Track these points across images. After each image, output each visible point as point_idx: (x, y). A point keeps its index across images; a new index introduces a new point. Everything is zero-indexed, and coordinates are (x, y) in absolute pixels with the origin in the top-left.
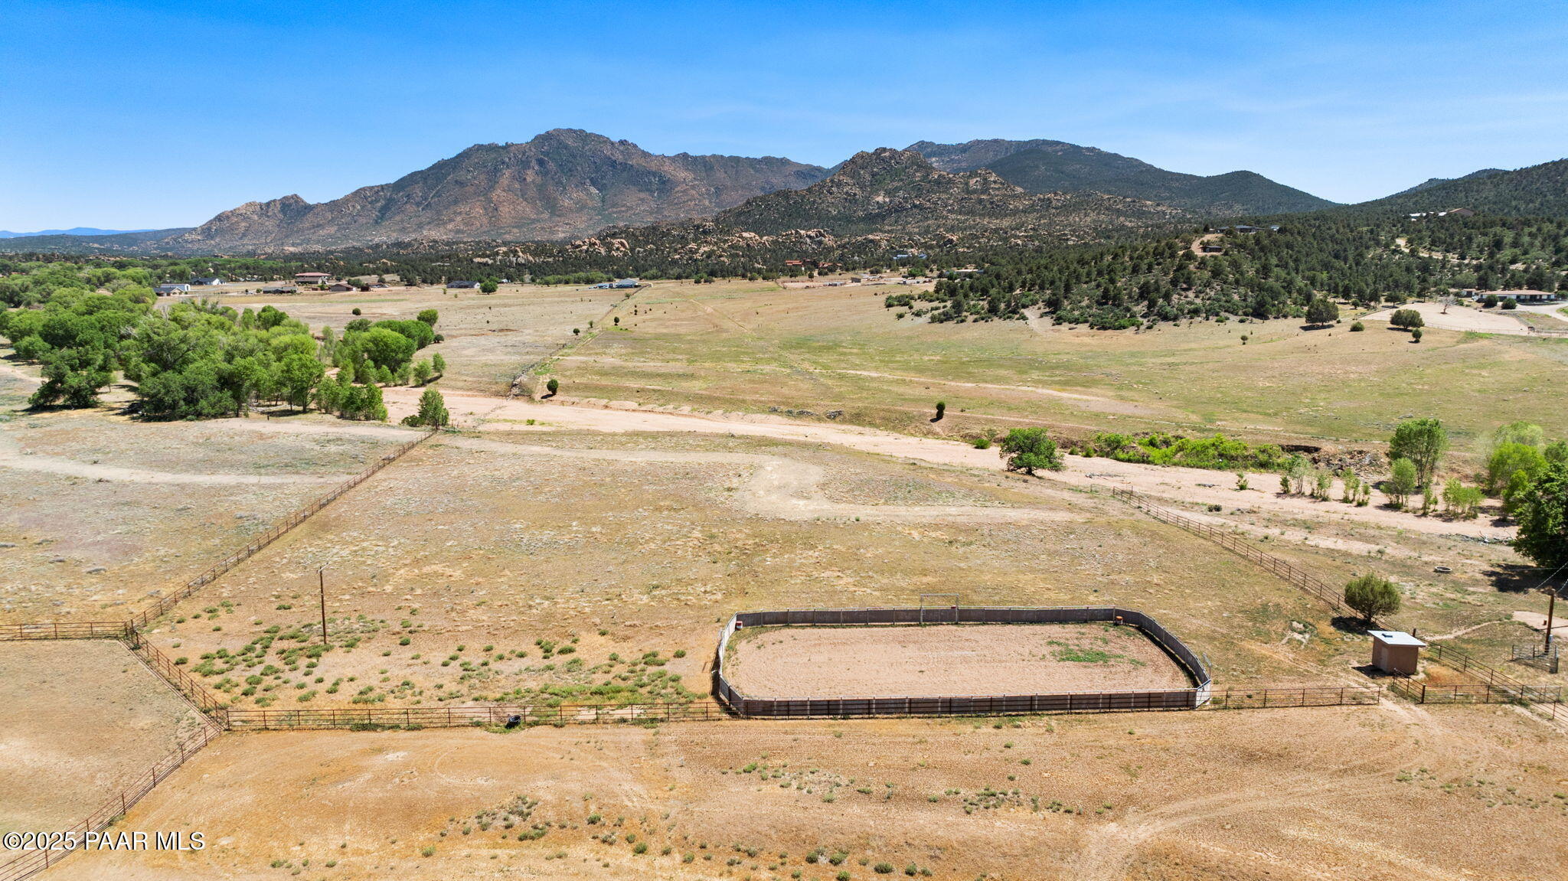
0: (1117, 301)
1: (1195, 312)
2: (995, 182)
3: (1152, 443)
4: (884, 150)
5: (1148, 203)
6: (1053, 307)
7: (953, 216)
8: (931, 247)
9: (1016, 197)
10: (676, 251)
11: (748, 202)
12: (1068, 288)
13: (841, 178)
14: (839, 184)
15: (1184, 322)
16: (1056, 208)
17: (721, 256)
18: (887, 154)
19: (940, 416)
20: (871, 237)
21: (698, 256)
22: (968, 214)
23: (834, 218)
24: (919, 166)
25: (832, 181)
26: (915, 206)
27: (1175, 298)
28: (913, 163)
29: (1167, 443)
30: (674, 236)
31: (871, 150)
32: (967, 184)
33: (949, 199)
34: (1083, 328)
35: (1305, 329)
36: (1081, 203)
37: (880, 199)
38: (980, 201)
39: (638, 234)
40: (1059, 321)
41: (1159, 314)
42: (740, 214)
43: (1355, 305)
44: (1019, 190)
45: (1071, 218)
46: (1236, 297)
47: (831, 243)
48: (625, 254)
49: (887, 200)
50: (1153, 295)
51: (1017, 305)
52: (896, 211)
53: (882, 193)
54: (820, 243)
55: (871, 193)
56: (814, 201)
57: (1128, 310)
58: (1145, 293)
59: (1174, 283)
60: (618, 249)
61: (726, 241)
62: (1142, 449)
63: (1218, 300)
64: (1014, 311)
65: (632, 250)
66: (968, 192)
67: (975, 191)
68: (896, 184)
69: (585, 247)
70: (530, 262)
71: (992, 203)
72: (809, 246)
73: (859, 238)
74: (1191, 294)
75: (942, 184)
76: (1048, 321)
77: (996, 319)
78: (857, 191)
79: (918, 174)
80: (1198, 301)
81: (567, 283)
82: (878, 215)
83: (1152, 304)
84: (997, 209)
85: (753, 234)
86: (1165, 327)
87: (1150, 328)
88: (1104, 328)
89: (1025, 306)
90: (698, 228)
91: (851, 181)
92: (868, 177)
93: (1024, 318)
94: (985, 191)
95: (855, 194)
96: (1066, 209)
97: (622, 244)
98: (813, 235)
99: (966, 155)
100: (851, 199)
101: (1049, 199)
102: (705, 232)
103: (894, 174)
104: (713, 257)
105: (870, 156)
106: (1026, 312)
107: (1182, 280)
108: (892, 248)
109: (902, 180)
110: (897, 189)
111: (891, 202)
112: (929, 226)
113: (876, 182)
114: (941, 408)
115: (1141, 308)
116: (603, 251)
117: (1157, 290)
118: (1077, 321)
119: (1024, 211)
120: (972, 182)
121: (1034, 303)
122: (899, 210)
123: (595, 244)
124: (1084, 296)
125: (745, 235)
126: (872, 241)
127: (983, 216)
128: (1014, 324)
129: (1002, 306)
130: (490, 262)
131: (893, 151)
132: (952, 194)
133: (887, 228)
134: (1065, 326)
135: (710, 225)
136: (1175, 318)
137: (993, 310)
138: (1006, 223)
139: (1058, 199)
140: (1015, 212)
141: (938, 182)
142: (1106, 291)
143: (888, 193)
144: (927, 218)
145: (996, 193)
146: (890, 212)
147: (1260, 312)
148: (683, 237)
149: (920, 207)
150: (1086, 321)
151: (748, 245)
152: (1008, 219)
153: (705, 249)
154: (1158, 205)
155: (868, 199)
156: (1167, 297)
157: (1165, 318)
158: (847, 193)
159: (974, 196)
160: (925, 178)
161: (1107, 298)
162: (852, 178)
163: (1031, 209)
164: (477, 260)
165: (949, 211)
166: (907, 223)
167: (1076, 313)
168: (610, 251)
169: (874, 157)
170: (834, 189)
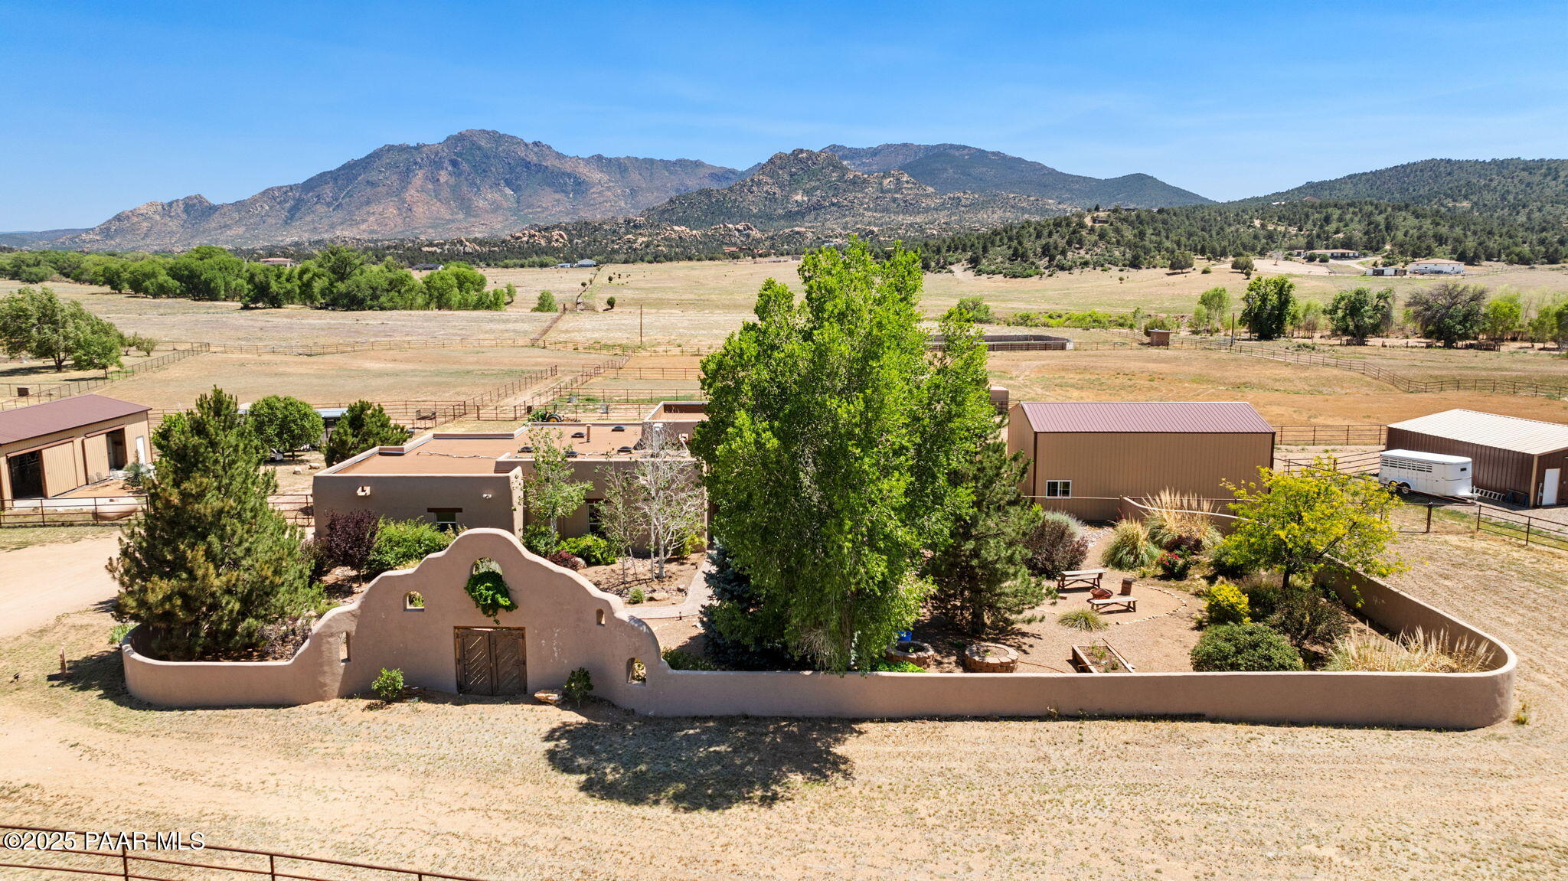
0: (1024, 257)
1: (1086, 264)
2: (907, 182)
3: (1051, 317)
4: (801, 151)
5: (1050, 201)
6: (974, 262)
7: (870, 214)
9: (927, 196)
10: (613, 242)
11: (671, 201)
12: (985, 250)
13: (761, 177)
14: (759, 184)
15: (1076, 271)
16: (966, 206)
17: (658, 245)
18: (804, 155)
20: (797, 229)
21: (637, 246)
22: (883, 211)
23: (754, 216)
24: (834, 167)
25: (752, 180)
26: (833, 204)
27: (1070, 254)
28: (829, 164)
31: (789, 151)
32: (881, 184)
33: (865, 197)
34: (999, 277)
35: (1168, 274)
36: (989, 202)
37: (799, 198)
38: (894, 200)
39: (570, 228)
40: (979, 273)
41: (1057, 266)
42: (664, 212)
43: (1207, 258)
44: (930, 190)
45: (979, 216)
46: (1117, 253)
47: (759, 235)
48: (565, 245)
49: (806, 199)
50: (1053, 253)
51: (945, 262)
52: (815, 209)
53: (801, 192)
54: (748, 236)
55: (790, 192)
56: (736, 200)
57: (1033, 263)
58: (1046, 251)
59: (1069, 243)
60: (557, 240)
61: (658, 234)
62: (1043, 320)
63: (1103, 255)
64: (943, 267)
65: (571, 241)
66: (882, 191)
67: (889, 191)
68: (813, 184)
69: (525, 239)
70: (476, 251)
71: (905, 201)
72: (737, 238)
73: (786, 231)
74: (1082, 252)
75: (857, 184)
76: (970, 273)
77: (928, 273)
78: (777, 190)
79: (834, 174)
80: (1088, 256)
81: (522, 266)
82: (797, 213)
83: (1052, 259)
84: (909, 207)
85: (683, 228)
86: (1062, 275)
87: (1050, 276)
88: (1015, 277)
89: (951, 264)
90: (629, 223)
91: (770, 181)
92: (787, 177)
93: (951, 272)
94: (898, 190)
95: (775, 194)
96: (974, 206)
97: (561, 236)
98: (741, 228)
99: (878, 158)
100: (771, 198)
101: (958, 198)
103: (812, 174)
104: (651, 247)
105: (788, 157)
106: (952, 268)
107: (1075, 241)
108: (818, 238)
109: (819, 180)
110: (815, 189)
111: (809, 200)
112: (846, 223)
113: (794, 181)
115: (1045, 261)
116: (543, 242)
117: (1056, 248)
118: (993, 273)
119: (936, 209)
120: (886, 182)
121: (959, 261)
122: (817, 207)
123: (534, 236)
124: (999, 254)
125: (676, 228)
126: (798, 233)
127: (898, 213)
128: (943, 276)
129: (933, 264)
130: (439, 251)
131: (809, 152)
132: (867, 193)
133: (807, 225)
134: (984, 276)
135: (640, 220)
136: (1070, 269)
137: (926, 267)
138: (919, 218)
139: (967, 197)
140: (927, 210)
141: (853, 182)
142: (1016, 250)
143: (806, 192)
144: (845, 216)
145: (909, 192)
146: (809, 210)
147: (1135, 264)
148: (615, 231)
149: (838, 205)
150: (1000, 273)
151: (680, 238)
152: (921, 216)
153: (641, 240)
154: (1059, 203)
155: (787, 198)
156: (1063, 253)
157: (1062, 268)
158: (767, 192)
159: (889, 195)
160: (841, 178)
161: (1017, 255)
162: (772, 177)
163: (942, 207)
164: (425, 249)
165: (865, 209)
166: (826, 220)
167: (993, 267)
168: (550, 242)
169: (792, 158)
170: (755, 188)
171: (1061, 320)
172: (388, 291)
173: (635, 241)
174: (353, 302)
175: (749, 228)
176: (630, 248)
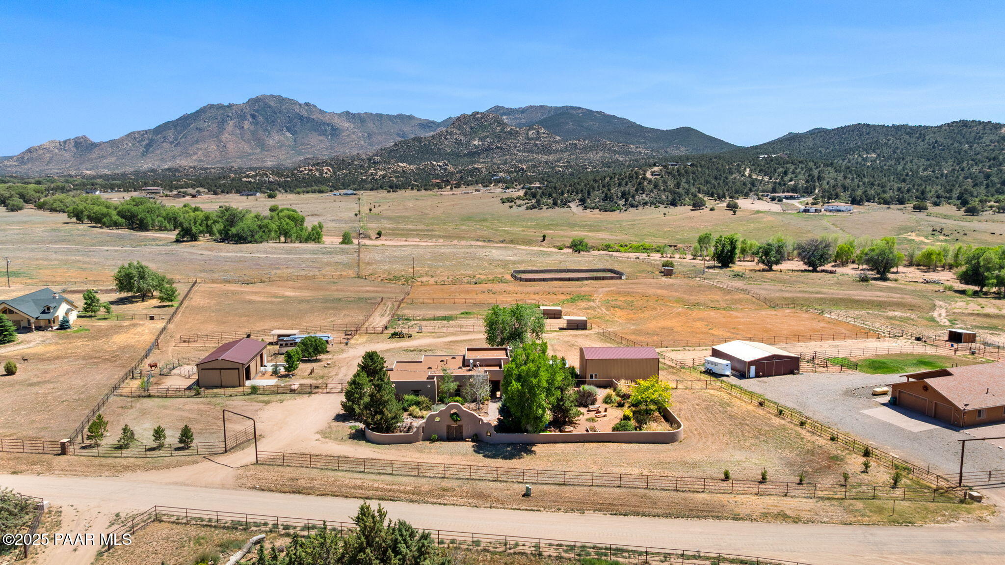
0: (611, 199)
1: (646, 203)
2: (544, 133)
3: (621, 246)
4: (478, 113)
5: (632, 146)
6: (583, 201)
7: (521, 154)
8: (512, 172)
9: (556, 142)
10: (361, 174)
11: (396, 144)
12: (589, 193)
13: (452, 129)
14: (451, 134)
15: (640, 208)
16: (580, 149)
17: (391, 177)
18: (479, 116)
19: (544, 240)
20: (476, 166)
21: (377, 177)
22: (529, 152)
23: (448, 154)
24: (498, 123)
25: (447, 132)
26: (498, 147)
27: (637, 197)
28: (495, 122)
29: (626, 246)
30: (356, 166)
31: (470, 113)
32: (527, 134)
33: (517, 143)
34: (597, 211)
35: (692, 210)
36: (594, 146)
37: (476, 143)
38: (536, 145)
39: (333, 163)
40: (585, 208)
41: (630, 205)
42: (391, 151)
43: (716, 200)
44: (558, 138)
45: (588, 155)
46: (664, 197)
47: (452, 170)
48: (331, 176)
49: (480, 143)
50: (627, 196)
51: (566, 201)
52: (486, 150)
53: (477, 139)
54: (446, 169)
55: (470, 139)
56: (437, 144)
57: (616, 203)
58: (624, 195)
59: (637, 190)
60: (326, 173)
61: (389, 168)
62: (617, 248)
63: (655, 198)
64: (565, 204)
65: (335, 173)
66: (528, 139)
67: (532, 139)
68: (485, 134)
69: (306, 172)
71: (542, 146)
72: (439, 171)
73: (470, 167)
74: (644, 196)
75: (513, 134)
76: (580, 208)
77: (556, 208)
78: (462, 138)
79: (498, 128)
80: (647, 199)
81: (308, 192)
82: (475, 152)
83: (627, 200)
84: (546, 150)
85: (405, 164)
86: (632, 210)
87: (626, 210)
88: (606, 211)
89: (569, 202)
90: (370, 160)
91: (458, 132)
92: (468, 129)
93: (570, 207)
94: (538, 138)
95: (461, 140)
96: (585, 149)
97: (329, 170)
98: (441, 164)
99: (525, 115)
100: (459, 143)
101: (575, 144)
102: (374, 163)
103: (484, 128)
104: (387, 178)
105: (469, 116)
106: (570, 204)
107: (640, 189)
108: (490, 173)
109: (489, 131)
110: (486, 137)
111: (483, 144)
112: (506, 160)
113: (473, 132)
114: (544, 237)
115: (622, 202)
116: (317, 174)
117: (629, 194)
118: (593, 208)
119: (561, 151)
120: (531, 133)
121: (574, 200)
122: (488, 149)
123: (312, 170)
124: (596, 196)
125: (401, 164)
126: (477, 169)
127: (538, 153)
128: (565, 210)
129: (559, 202)
130: (253, 181)
131: (483, 114)
132: (519, 140)
133: (481, 160)
134: (588, 211)
135: (377, 158)
136: (637, 206)
137: (555, 204)
138: (551, 158)
139: (581, 144)
140: (556, 151)
141: (510, 133)
142: (606, 194)
143: (481, 139)
144: (505, 155)
145: (545, 139)
146: (483, 151)
147: (674, 204)
148: (361, 166)
149: (501, 148)
150: (598, 208)
151: (403, 171)
152: (552, 155)
153: (381, 173)
154: (637, 148)
155: (469, 143)
156: (633, 197)
157: (632, 206)
158: (456, 139)
159: (532, 142)
160: (502, 130)
161: (607, 198)
162: (459, 130)
163: (565, 150)
164: (244, 179)
165: (518, 150)
166: (494, 157)
167: (593, 205)
168: (322, 174)
169: (472, 117)
170: (448, 137)
171: (627, 248)
172: (258, 231)
175: (446, 164)
176: (373, 178)
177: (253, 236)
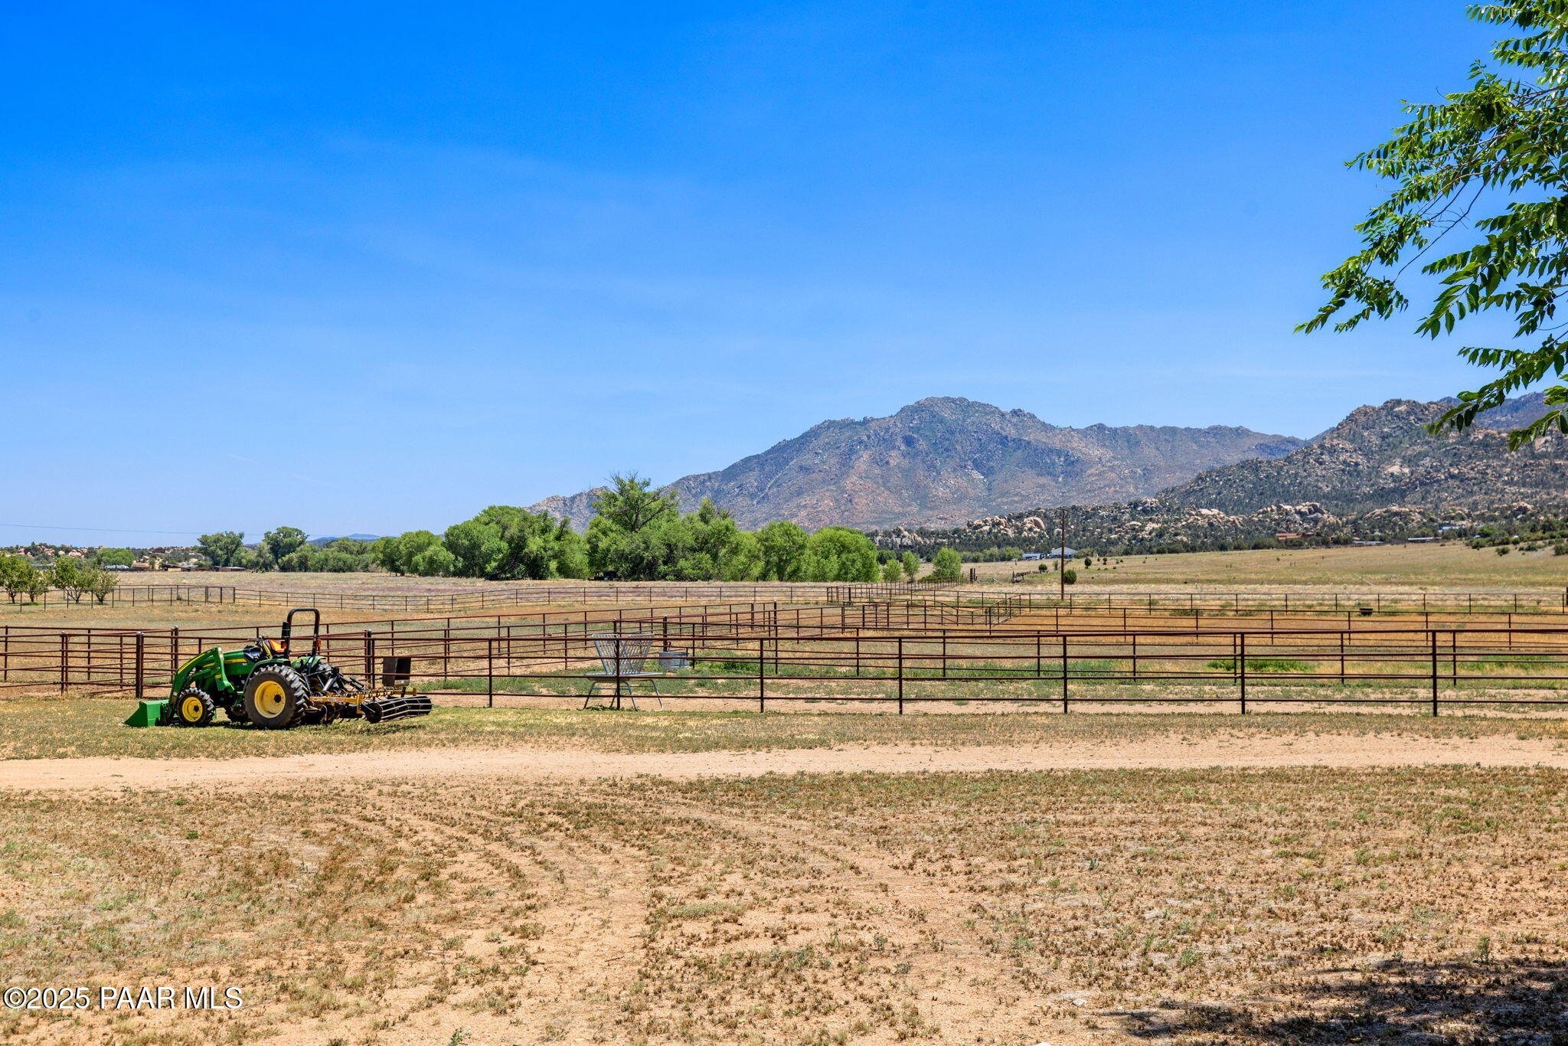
4: (1399, 402)
7: (1514, 489)
10: (1110, 531)
11: (1200, 478)
13: (1335, 442)
14: (1332, 451)
17: (1176, 535)
18: (1403, 408)
20: (1395, 508)
21: (1144, 534)
22: (1537, 485)
23: (1325, 496)
25: (1322, 447)
26: (1452, 477)
30: (1102, 518)
31: (1378, 403)
33: (1504, 466)
37: (1395, 469)
39: (1052, 515)
42: (1188, 493)
47: (1332, 519)
48: (1041, 537)
49: (1406, 470)
52: (1422, 484)
53: (1398, 461)
54: (1316, 521)
55: (1380, 462)
56: (1296, 475)
60: (1030, 529)
61: (1179, 520)
65: (1050, 531)
66: (1534, 456)
67: (1544, 455)
68: (1418, 449)
69: (986, 528)
70: (917, 543)
73: (1378, 511)
75: (1491, 446)
78: (1360, 459)
79: (1452, 434)
82: (1394, 490)
85: (1215, 511)
90: (1136, 506)
91: (1349, 446)
92: (1375, 440)
95: (1357, 464)
97: (1037, 524)
98: (1304, 509)
99: (1521, 414)
100: (1353, 470)
102: (1145, 511)
103: (1415, 435)
104: (1166, 537)
105: (1377, 411)
108: (1432, 520)
109: (1428, 443)
110: (1422, 455)
111: (1412, 473)
113: (1388, 446)
116: (1011, 533)
120: (1539, 442)
122: (1426, 482)
123: (999, 524)
125: (1204, 511)
131: (1413, 405)
132: (1507, 460)
135: (1151, 501)
141: (1485, 444)
143: (1407, 461)
144: (1472, 493)
146: (1412, 486)
148: (1115, 519)
149: (1461, 478)
151: (1211, 525)
153: (1150, 526)
155: (1376, 470)
158: (1345, 462)
159: (1545, 461)
162: (1352, 441)
165: (1506, 483)
166: (1441, 500)
168: (1020, 533)
169: (1384, 413)
170: (1326, 457)
172: (693, 550)
173: (1142, 529)
174: (640, 568)
175: (1317, 510)
176: (1134, 536)
177: (669, 560)
